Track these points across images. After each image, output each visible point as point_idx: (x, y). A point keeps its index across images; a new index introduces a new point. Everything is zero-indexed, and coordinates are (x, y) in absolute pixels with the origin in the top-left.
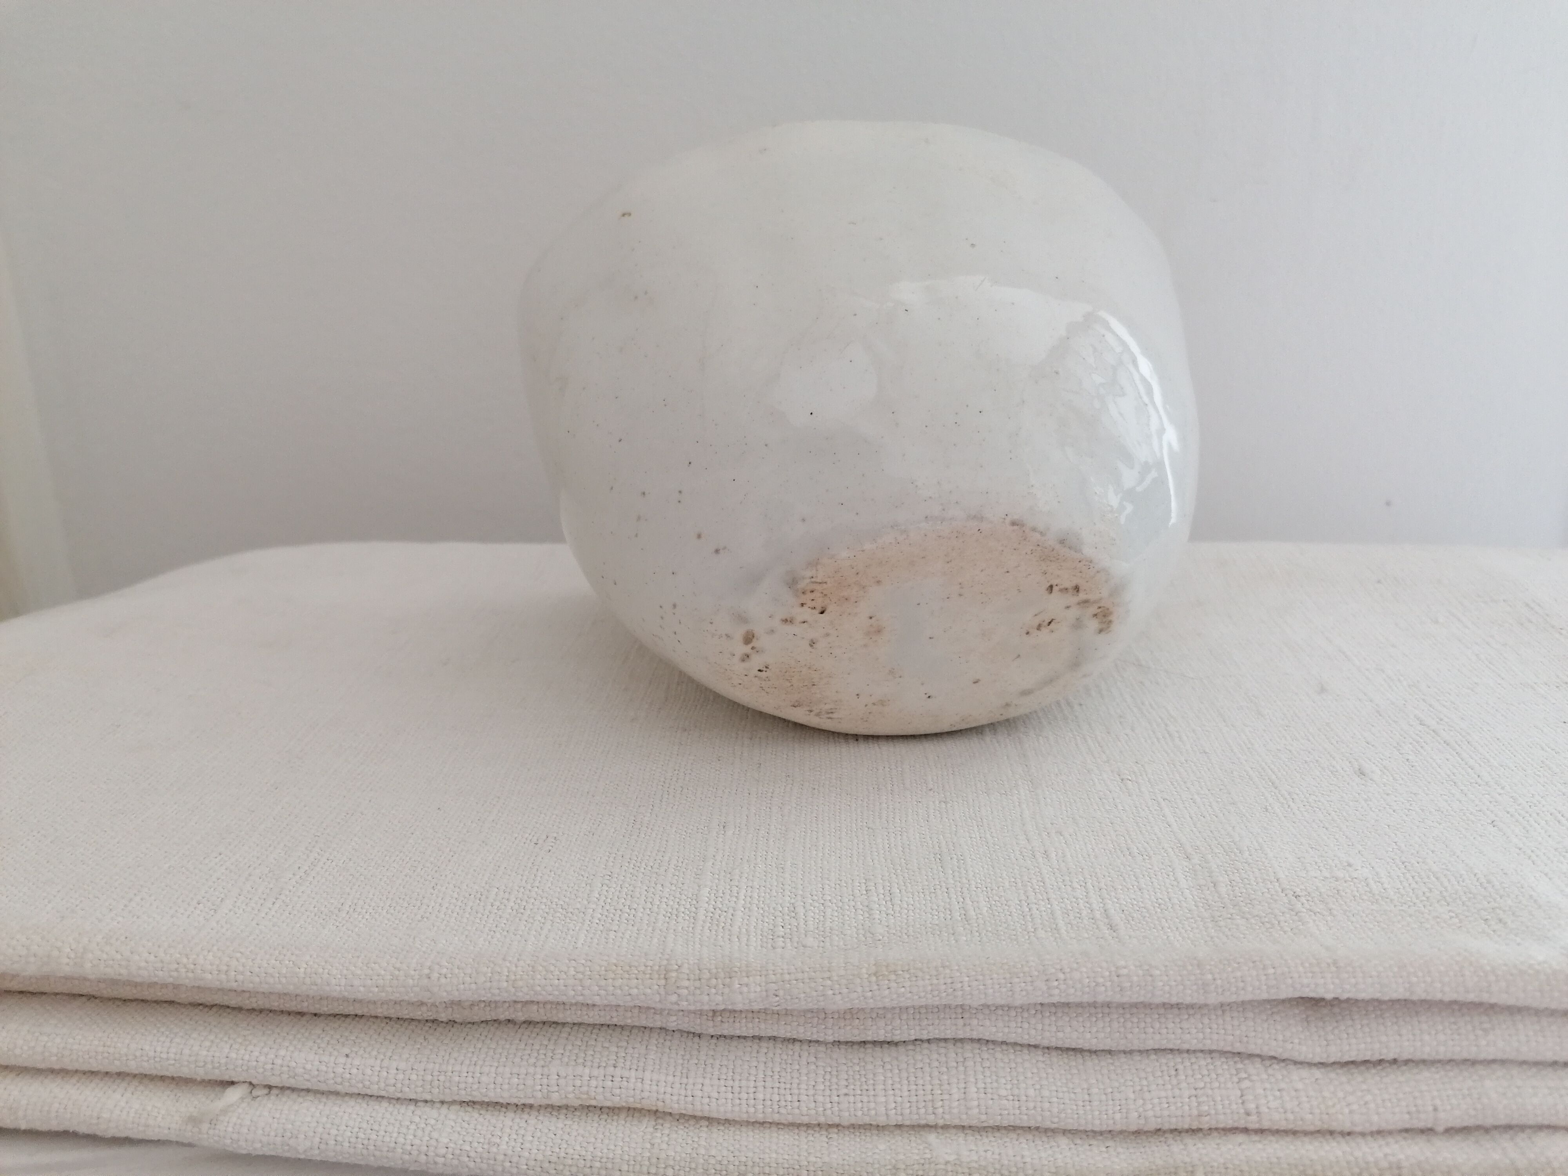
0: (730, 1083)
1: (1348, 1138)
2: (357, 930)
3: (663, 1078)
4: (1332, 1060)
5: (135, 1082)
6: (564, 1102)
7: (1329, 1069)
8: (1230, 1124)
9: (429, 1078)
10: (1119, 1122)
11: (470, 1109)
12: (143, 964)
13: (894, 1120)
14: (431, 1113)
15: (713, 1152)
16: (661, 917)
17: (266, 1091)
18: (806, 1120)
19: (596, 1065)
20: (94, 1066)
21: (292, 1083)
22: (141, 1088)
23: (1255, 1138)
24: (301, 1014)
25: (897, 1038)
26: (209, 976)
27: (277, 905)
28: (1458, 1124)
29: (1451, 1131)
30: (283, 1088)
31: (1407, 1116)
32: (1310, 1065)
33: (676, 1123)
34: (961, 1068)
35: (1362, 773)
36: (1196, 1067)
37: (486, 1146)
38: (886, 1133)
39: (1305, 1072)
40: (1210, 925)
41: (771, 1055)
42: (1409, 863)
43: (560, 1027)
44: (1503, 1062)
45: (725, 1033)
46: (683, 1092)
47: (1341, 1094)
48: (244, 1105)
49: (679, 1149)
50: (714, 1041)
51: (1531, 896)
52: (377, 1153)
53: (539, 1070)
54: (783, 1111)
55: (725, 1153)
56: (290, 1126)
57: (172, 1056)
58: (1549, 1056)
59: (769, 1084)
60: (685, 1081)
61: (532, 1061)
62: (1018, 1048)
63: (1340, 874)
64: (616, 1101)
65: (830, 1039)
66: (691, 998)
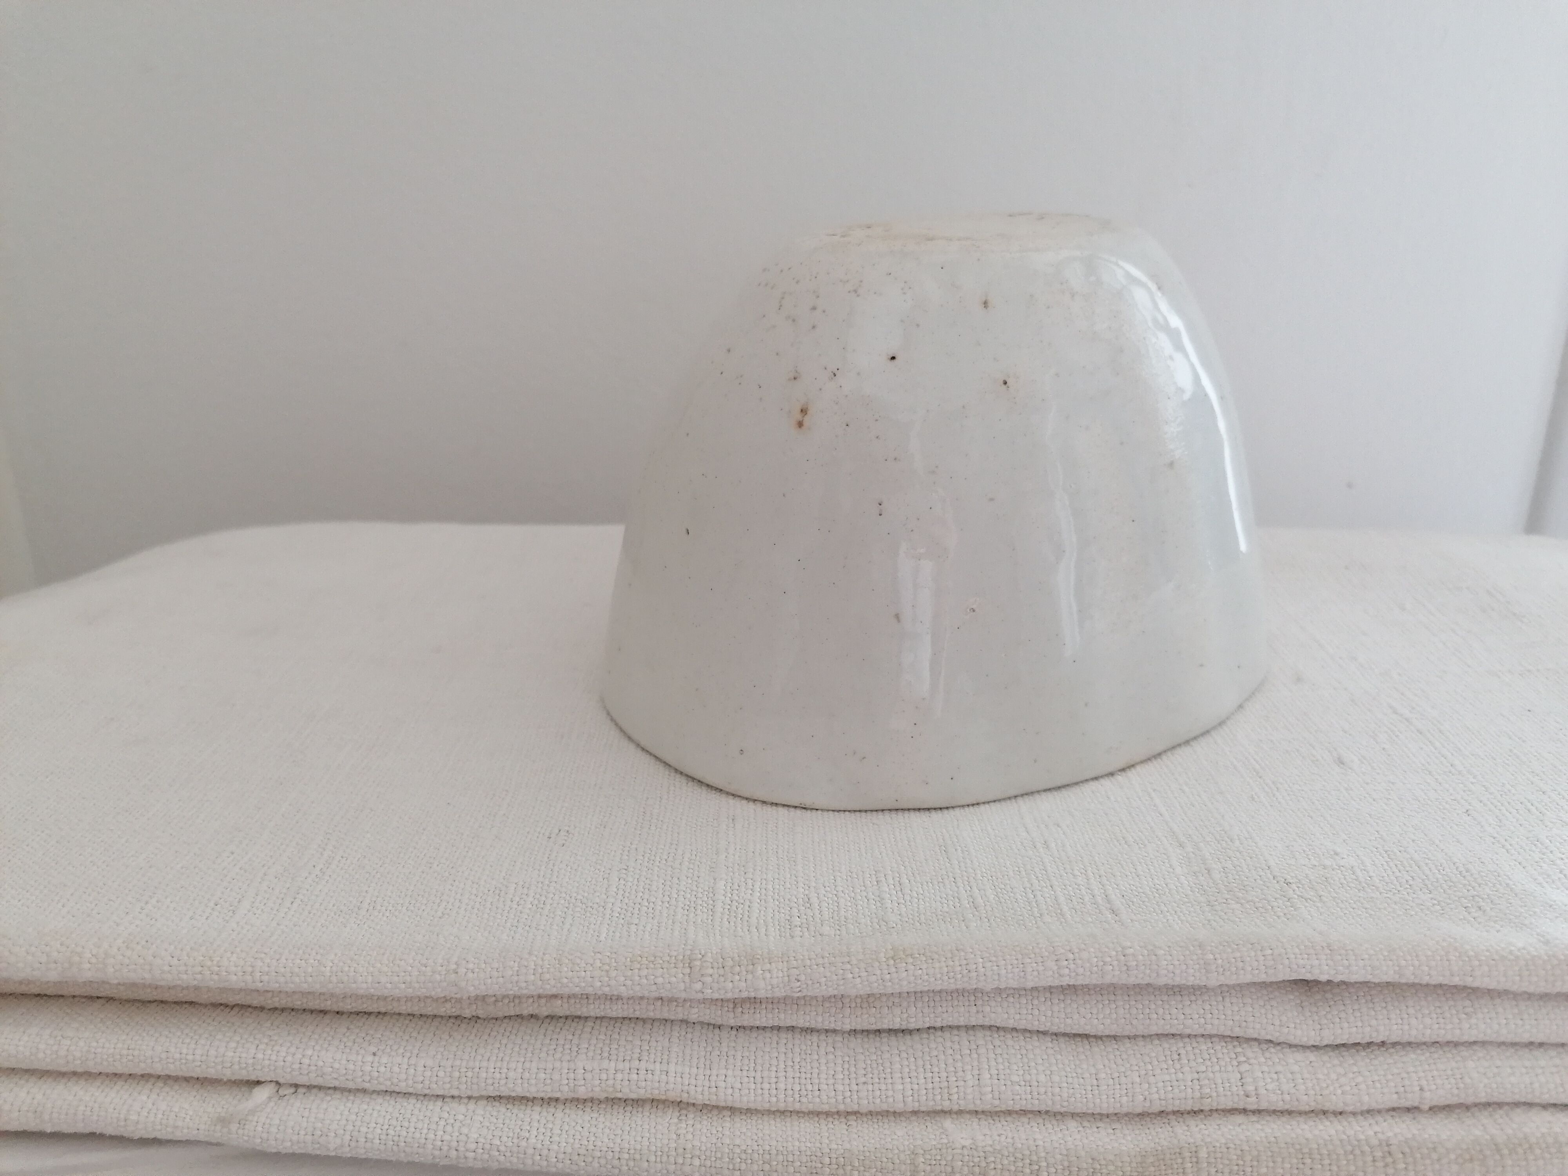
0: (752, 1074)
1: (1339, 1117)
2: (379, 927)
3: (687, 1070)
4: (1325, 1043)
5: (160, 1084)
6: (590, 1095)
7: (1322, 1051)
8: (1230, 1105)
9: (457, 1074)
10: (1125, 1104)
11: (497, 1104)
12: (166, 968)
13: (911, 1105)
14: (460, 1109)
15: (737, 1142)
16: (680, 910)
17: (292, 1090)
18: (826, 1108)
19: (621, 1059)
20: (120, 1069)
21: (319, 1081)
22: (167, 1089)
23: (1254, 1118)
24: (324, 1012)
25: (912, 1026)
26: (234, 978)
27: (295, 905)
28: (1443, 1102)
29: (1434, 1109)
30: (310, 1087)
31: (1395, 1096)
32: (1304, 1047)
33: (699, 1113)
34: (975, 1056)
35: (1340, 762)
36: (1197, 1051)
37: (515, 1141)
38: (903, 1119)
39: (1299, 1056)
40: (1207, 909)
41: (790, 1046)
42: (1392, 851)
43: (582, 1022)
44: (1484, 1043)
45: (745, 1024)
46: (707, 1084)
47: (1334, 1076)
48: (272, 1104)
49: (704, 1139)
50: (734, 1032)
51: (1507, 885)
52: (408, 1150)
53: (565, 1064)
54: (804, 1100)
55: (749, 1142)
56: (319, 1125)
57: (198, 1057)
58: (1526, 1038)
59: (790, 1074)
60: (708, 1072)
61: (558, 1056)
62: (1028, 1035)
63: (1328, 862)
64: (642, 1093)
65: (847, 1027)
66: (715, 985)
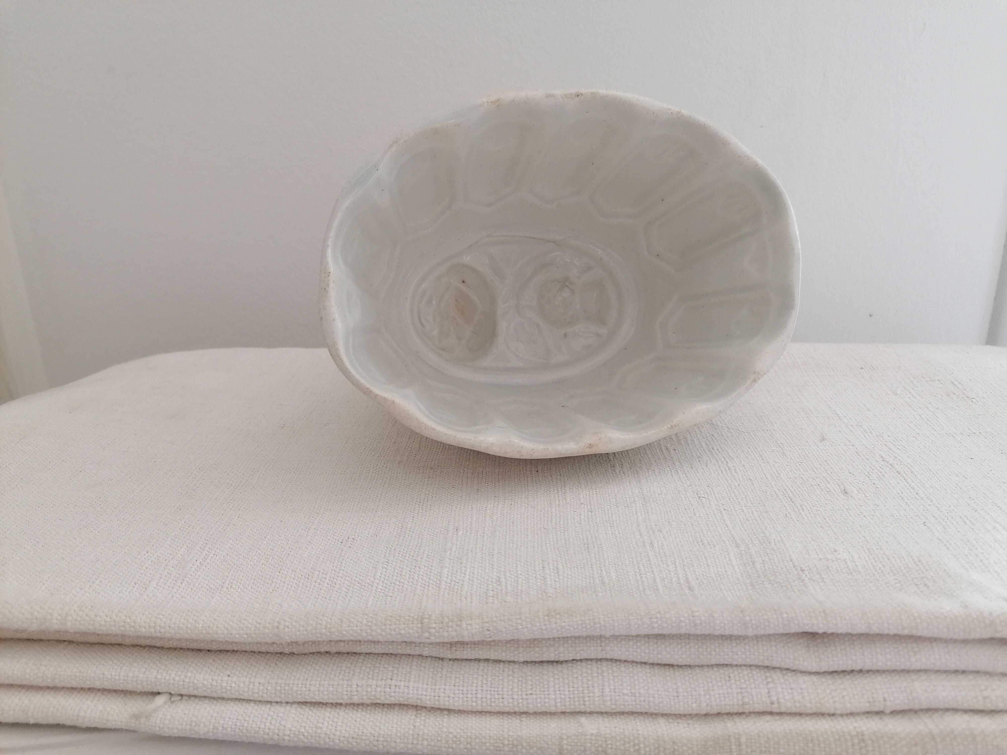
0: (461, 688)
1: (833, 717)
2: (233, 599)
3: (420, 685)
4: (823, 670)
5: (99, 694)
6: (361, 701)
7: (822, 675)
8: (761, 709)
9: (279, 688)
10: (694, 708)
11: (304, 706)
12: (103, 623)
13: (561, 708)
14: (280, 710)
15: (451, 730)
16: (419, 587)
17: (179, 698)
18: (507, 710)
19: (380, 678)
20: (74, 685)
21: (195, 693)
22: (103, 697)
23: (777, 718)
24: (199, 650)
25: (562, 659)
26: (143, 630)
27: (183, 584)
28: (898, 708)
29: (894, 713)
30: (190, 696)
31: (867, 704)
32: (810, 673)
33: (429, 713)
34: (600, 677)
35: (845, 492)
36: (741, 675)
37: (314, 729)
38: (555, 717)
39: (806, 678)
40: (750, 588)
41: (485, 671)
42: (871, 549)
43: (357, 656)
44: (926, 671)
45: (458, 657)
46: (433, 694)
47: (828, 691)
48: (166, 706)
49: (430, 729)
50: (451, 662)
51: (945, 570)
52: (248, 734)
53: (345, 682)
54: (493, 704)
55: (459, 731)
56: (195, 719)
57: (122, 677)
58: (953, 667)
59: (485, 688)
60: (434, 687)
61: (341, 677)
62: (635, 664)
63: (829, 556)
64: (393, 700)
65: (522, 660)
66: (437, 634)
